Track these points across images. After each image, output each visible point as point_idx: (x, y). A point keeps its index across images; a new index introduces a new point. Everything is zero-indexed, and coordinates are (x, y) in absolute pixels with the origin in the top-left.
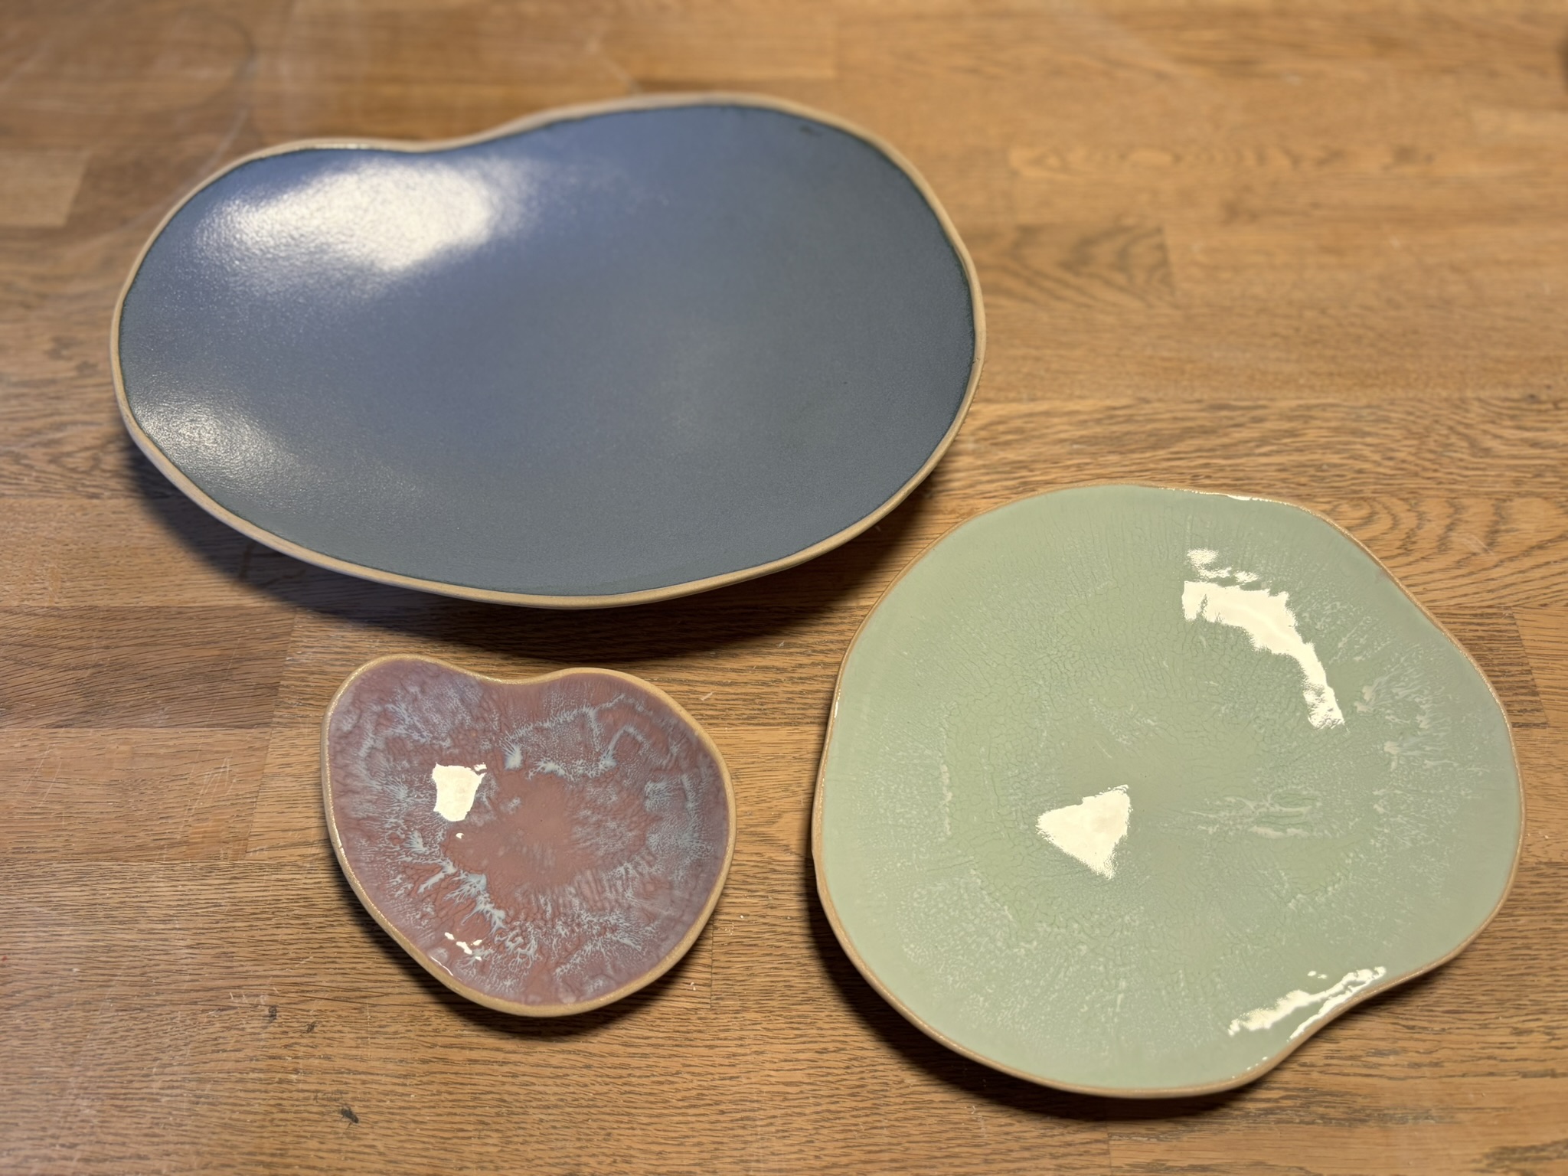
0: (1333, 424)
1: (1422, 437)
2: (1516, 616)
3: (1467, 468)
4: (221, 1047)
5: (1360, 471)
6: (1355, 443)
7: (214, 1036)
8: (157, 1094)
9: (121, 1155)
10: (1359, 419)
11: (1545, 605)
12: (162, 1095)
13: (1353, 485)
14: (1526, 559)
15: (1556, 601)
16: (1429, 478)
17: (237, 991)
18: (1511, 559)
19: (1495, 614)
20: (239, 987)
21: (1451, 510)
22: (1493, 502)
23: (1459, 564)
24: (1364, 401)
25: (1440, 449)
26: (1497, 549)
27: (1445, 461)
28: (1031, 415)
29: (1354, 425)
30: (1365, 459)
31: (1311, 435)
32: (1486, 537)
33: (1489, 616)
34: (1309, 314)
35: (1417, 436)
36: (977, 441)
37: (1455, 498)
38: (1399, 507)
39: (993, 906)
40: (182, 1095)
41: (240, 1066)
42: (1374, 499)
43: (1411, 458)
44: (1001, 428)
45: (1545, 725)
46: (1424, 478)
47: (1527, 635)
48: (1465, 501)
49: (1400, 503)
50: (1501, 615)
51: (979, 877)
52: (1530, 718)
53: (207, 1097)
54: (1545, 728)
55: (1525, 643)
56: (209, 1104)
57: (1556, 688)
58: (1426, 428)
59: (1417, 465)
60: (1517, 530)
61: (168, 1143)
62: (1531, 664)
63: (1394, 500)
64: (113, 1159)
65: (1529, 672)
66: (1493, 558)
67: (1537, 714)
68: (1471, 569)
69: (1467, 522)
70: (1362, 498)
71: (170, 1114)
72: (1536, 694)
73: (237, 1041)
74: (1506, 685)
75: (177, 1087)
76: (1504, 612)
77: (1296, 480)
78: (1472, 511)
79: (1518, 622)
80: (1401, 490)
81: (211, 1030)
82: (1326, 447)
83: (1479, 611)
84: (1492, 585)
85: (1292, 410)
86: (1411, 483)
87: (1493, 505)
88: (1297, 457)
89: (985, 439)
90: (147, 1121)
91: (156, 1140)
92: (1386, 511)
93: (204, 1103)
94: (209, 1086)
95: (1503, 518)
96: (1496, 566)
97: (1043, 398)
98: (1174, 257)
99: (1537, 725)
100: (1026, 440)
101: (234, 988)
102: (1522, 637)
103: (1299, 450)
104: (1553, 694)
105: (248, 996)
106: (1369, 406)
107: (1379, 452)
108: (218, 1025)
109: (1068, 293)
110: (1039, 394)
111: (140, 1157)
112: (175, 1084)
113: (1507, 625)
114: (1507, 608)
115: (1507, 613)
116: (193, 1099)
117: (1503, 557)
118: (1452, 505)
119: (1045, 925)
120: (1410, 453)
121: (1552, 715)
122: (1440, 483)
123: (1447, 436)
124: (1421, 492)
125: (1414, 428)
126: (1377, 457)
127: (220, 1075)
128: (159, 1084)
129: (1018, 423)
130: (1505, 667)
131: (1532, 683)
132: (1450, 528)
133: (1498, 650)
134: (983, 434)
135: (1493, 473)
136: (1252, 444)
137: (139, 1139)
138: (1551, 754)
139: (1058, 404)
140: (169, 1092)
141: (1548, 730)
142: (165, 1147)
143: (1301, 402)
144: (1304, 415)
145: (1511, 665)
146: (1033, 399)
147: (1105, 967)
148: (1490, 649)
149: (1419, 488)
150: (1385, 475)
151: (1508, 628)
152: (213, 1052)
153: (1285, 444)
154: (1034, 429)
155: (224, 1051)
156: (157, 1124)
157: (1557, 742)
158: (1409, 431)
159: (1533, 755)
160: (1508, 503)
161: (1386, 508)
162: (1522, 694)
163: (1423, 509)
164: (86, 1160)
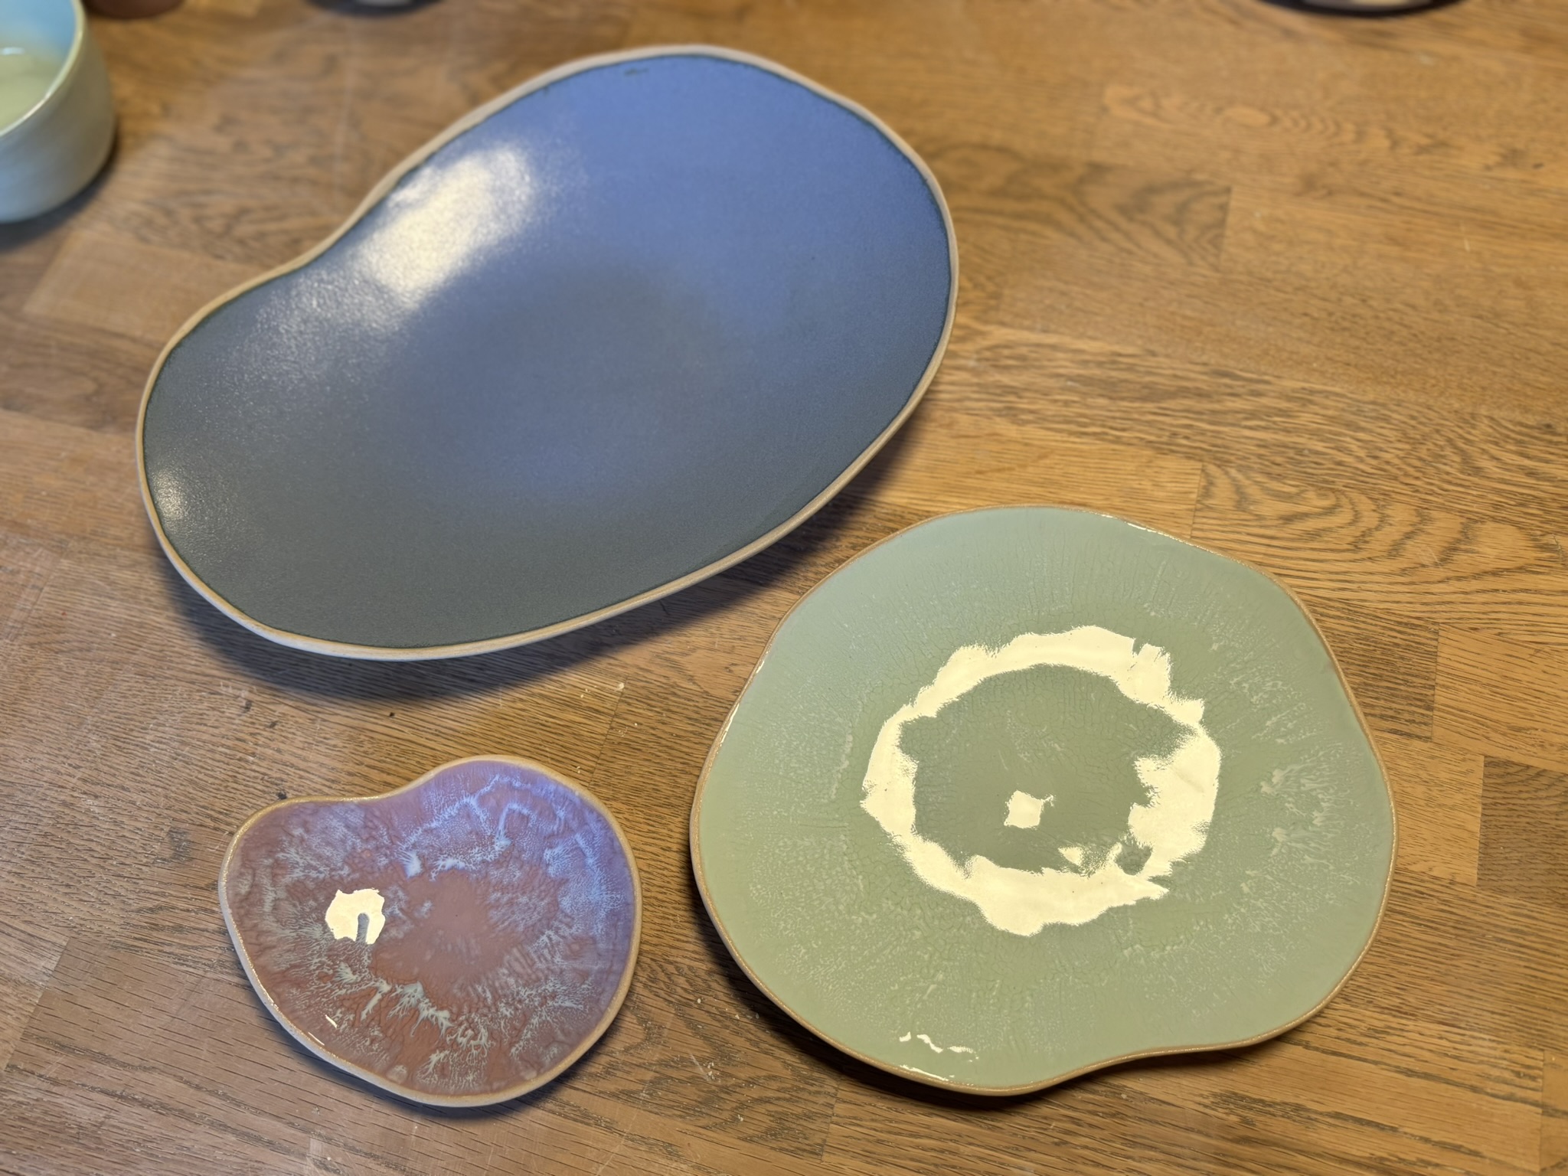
0: (1330, 413)
1: (1416, 443)
2: (1441, 633)
3: (1450, 483)
4: (204, 722)
5: (1340, 463)
6: (1346, 435)
7: (201, 712)
8: (149, 744)
9: (111, 783)
10: (1359, 412)
11: (1475, 629)
12: (152, 746)
13: (1327, 474)
14: (1474, 582)
15: (1488, 628)
16: (1407, 484)
17: (226, 682)
18: (1459, 579)
19: (1420, 626)
20: (229, 679)
21: (1416, 520)
22: (1464, 520)
23: (1404, 572)
24: (1371, 397)
25: (1430, 459)
26: (1449, 566)
27: (1431, 470)
28: (1038, 345)
29: (1352, 417)
30: (1350, 452)
31: (1305, 418)
32: (1442, 552)
33: (1414, 626)
34: (1348, 300)
35: (1411, 441)
36: (979, 360)
37: (1427, 509)
38: (1365, 505)
39: (849, 873)
40: (166, 750)
41: (214, 740)
42: (1343, 493)
43: (1396, 461)
44: (1006, 352)
45: (1427, 739)
46: (1402, 483)
47: (1445, 652)
48: (1435, 514)
49: (1370, 502)
50: (1427, 629)
51: (846, 843)
52: (1414, 729)
53: (184, 756)
54: (1426, 742)
55: (1440, 660)
56: (184, 762)
57: (1453, 708)
58: (1425, 436)
59: (1399, 469)
60: (1478, 552)
61: (147, 783)
62: (1437, 681)
63: (1363, 498)
64: (103, 784)
65: (1433, 687)
66: (1441, 573)
67: (1424, 727)
68: (1414, 579)
69: (1429, 534)
70: (1331, 489)
71: (154, 761)
72: (1430, 708)
73: (217, 720)
74: (1404, 694)
75: (164, 743)
76: (1431, 626)
77: (1272, 458)
78: (1439, 524)
79: (1441, 640)
80: (1373, 489)
81: (199, 707)
82: (1314, 434)
83: (1405, 620)
84: (1429, 598)
85: (1294, 391)
86: (1386, 485)
87: (1462, 523)
88: (1281, 437)
89: (987, 360)
90: (136, 762)
91: (138, 778)
92: (1351, 507)
93: (181, 760)
94: (187, 748)
95: (1468, 538)
96: (1440, 582)
97: (1055, 332)
98: (1231, 219)
99: (1419, 738)
100: (1025, 368)
101: (224, 679)
102: (1439, 654)
103: (1287, 431)
104: (1448, 713)
105: (234, 688)
106: (1373, 403)
107: (1367, 449)
108: (206, 704)
109: (1115, 236)
110: (1053, 327)
111: (123, 788)
112: (164, 740)
113: (1428, 639)
114: (1434, 623)
115: (1433, 627)
116: (174, 755)
117: (1451, 574)
118: (1419, 515)
119: (890, 902)
120: (1398, 457)
121: (1438, 732)
122: (1417, 491)
123: (1442, 448)
124: (1393, 495)
125: (1412, 433)
126: (1362, 453)
127: (198, 743)
128: (151, 737)
129: (1024, 350)
130: (1409, 678)
131: (1431, 698)
132: (1408, 536)
133: (1409, 660)
134: (988, 354)
135: (1474, 493)
136: (1241, 416)
137: (127, 774)
138: (1424, 768)
139: (1067, 341)
140: (157, 745)
141: (1429, 744)
142: (144, 786)
143: (1306, 385)
144: (1305, 399)
145: (1416, 676)
146: (1045, 331)
147: (931, 957)
148: (1402, 658)
149: (1393, 492)
150: (1363, 472)
151: (1428, 642)
152: (197, 724)
153: (1275, 423)
154: (1036, 360)
155: (205, 725)
156: (143, 767)
157: (1433, 757)
158: (1405, 434)
159: (1405, 764)
160: (1479, 525)
161: (1352, 503)
162: (1417, 706)
163: (1388, 512)
164: (85, 781)
